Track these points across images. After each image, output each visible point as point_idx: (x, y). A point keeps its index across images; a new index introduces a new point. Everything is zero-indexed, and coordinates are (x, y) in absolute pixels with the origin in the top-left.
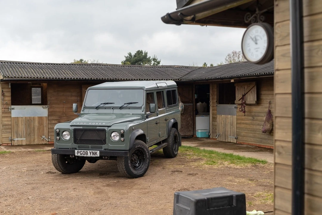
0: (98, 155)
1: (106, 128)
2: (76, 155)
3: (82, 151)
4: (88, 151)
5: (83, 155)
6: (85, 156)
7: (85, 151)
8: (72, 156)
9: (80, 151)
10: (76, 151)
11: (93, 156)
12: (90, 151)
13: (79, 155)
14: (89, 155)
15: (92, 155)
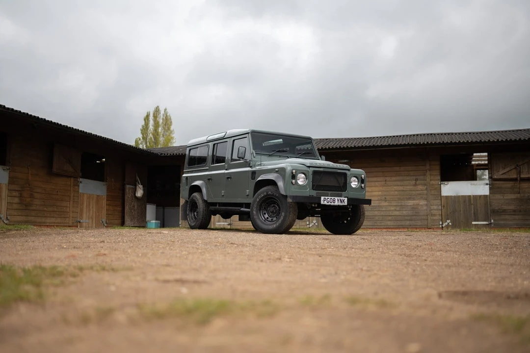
0: (346, 204)
1: (347, 172)
2: (322, 203)
3: (330, 198)
4: (336, 198)
5: (329, 203)
6: (332, 204)
7: (333, 198)
8: (315, 205)
9: (327, 198)
10: (322, 198)
11: (341, 204)
12: (338, 198)
13: (326, 203)
14: (336, 203)
15: (339, 204)
